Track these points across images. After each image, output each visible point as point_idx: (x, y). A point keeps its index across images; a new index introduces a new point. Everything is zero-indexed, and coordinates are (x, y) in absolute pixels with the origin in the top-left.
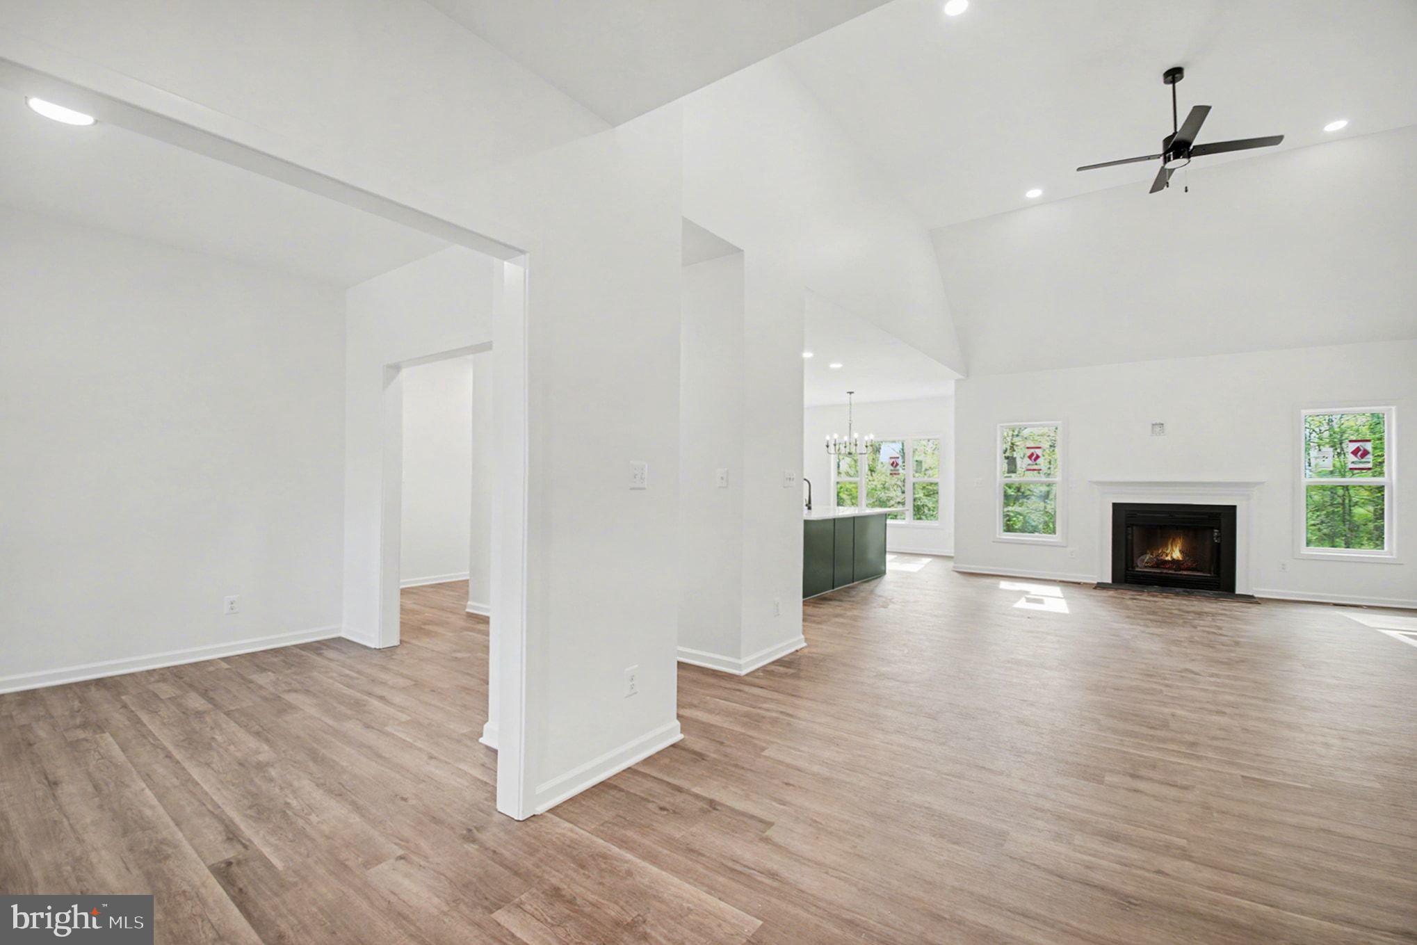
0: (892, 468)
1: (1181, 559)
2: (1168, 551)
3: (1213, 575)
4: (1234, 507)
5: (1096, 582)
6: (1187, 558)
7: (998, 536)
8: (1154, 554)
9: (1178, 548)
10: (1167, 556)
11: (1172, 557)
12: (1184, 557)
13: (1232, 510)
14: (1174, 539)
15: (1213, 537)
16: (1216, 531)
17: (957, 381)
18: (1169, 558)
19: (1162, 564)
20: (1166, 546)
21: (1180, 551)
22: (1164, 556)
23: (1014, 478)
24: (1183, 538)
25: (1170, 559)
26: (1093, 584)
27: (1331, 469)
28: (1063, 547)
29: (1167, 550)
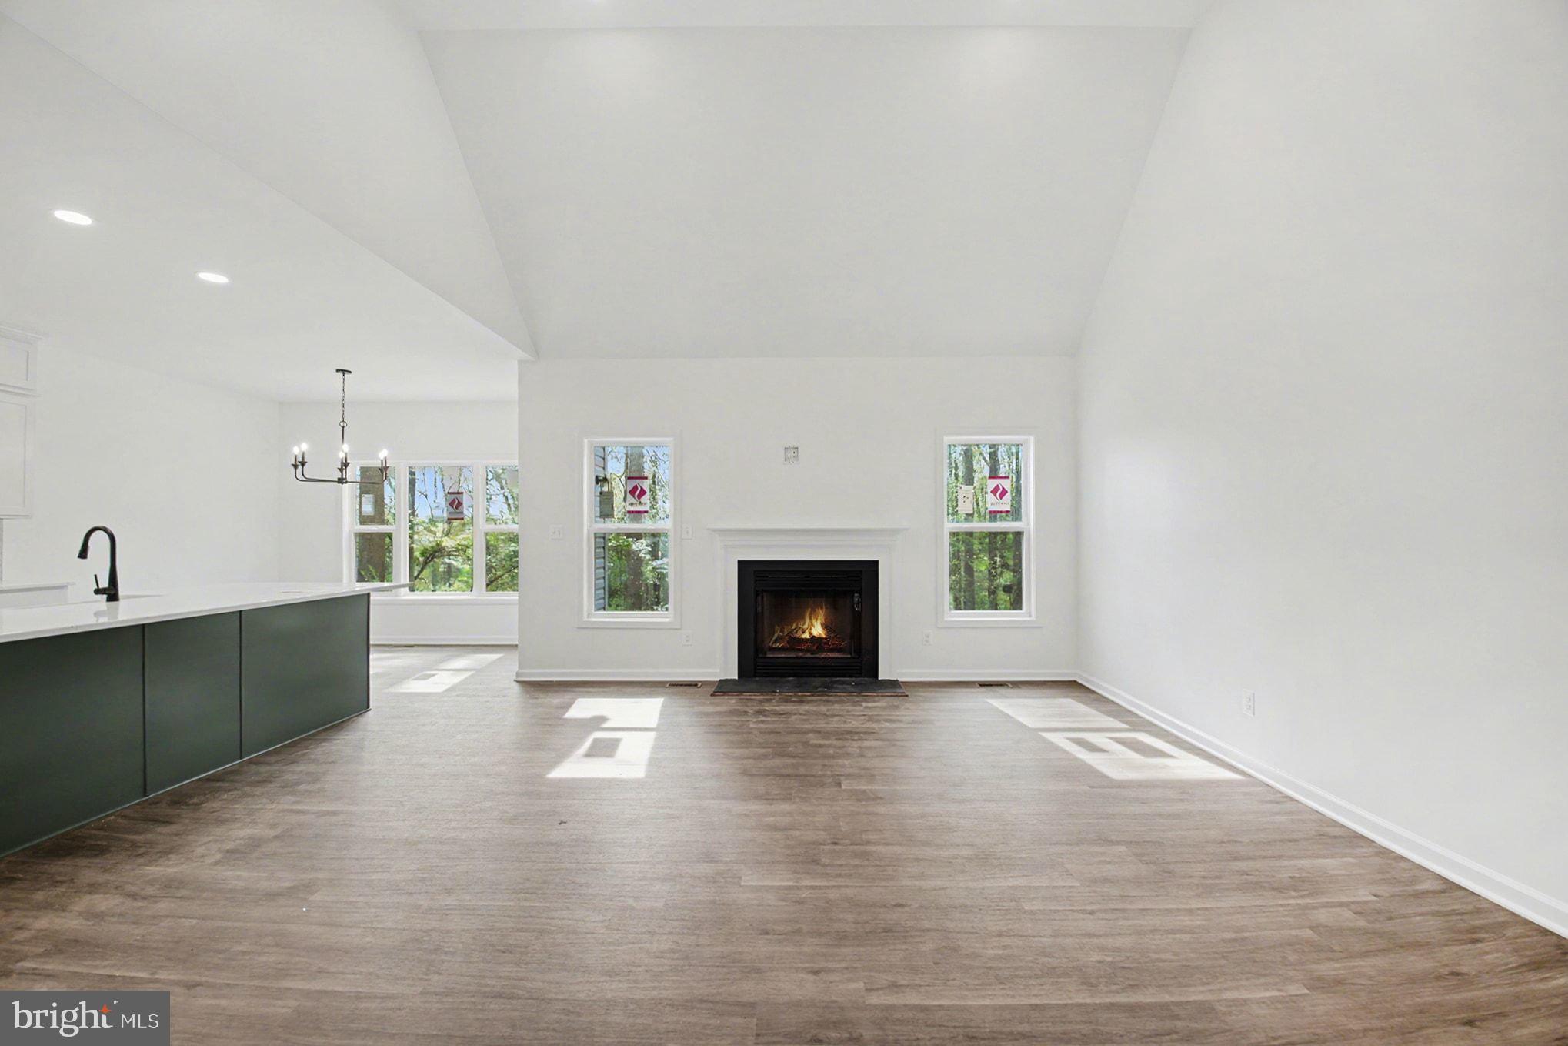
0: (451, 509)
1: (824, 636)
2: (806, 626)
3: (853, 655)
4: (876, 562)
5: (718, 679)
6: (832, 635)
7: (585, 618)
8: (785, 630)
9: (819, 622)
10: (803, 633)
11: (810, 634)
12: (827, 634)
13: (874, 564)
14: (813, 610)
15: (854, 604)
16: (856, 595)
17: (520, 362)
18: (806, 636)
19: (796, 642)
20: (803, 618)
21: (822, 625)
22: (800, 632)
23: (612, 526)
24: (827, 608)
25: (808, 637)
26: (714, 682)
27: (971, 512)
28: (676, 629)
29: (804, 624)
